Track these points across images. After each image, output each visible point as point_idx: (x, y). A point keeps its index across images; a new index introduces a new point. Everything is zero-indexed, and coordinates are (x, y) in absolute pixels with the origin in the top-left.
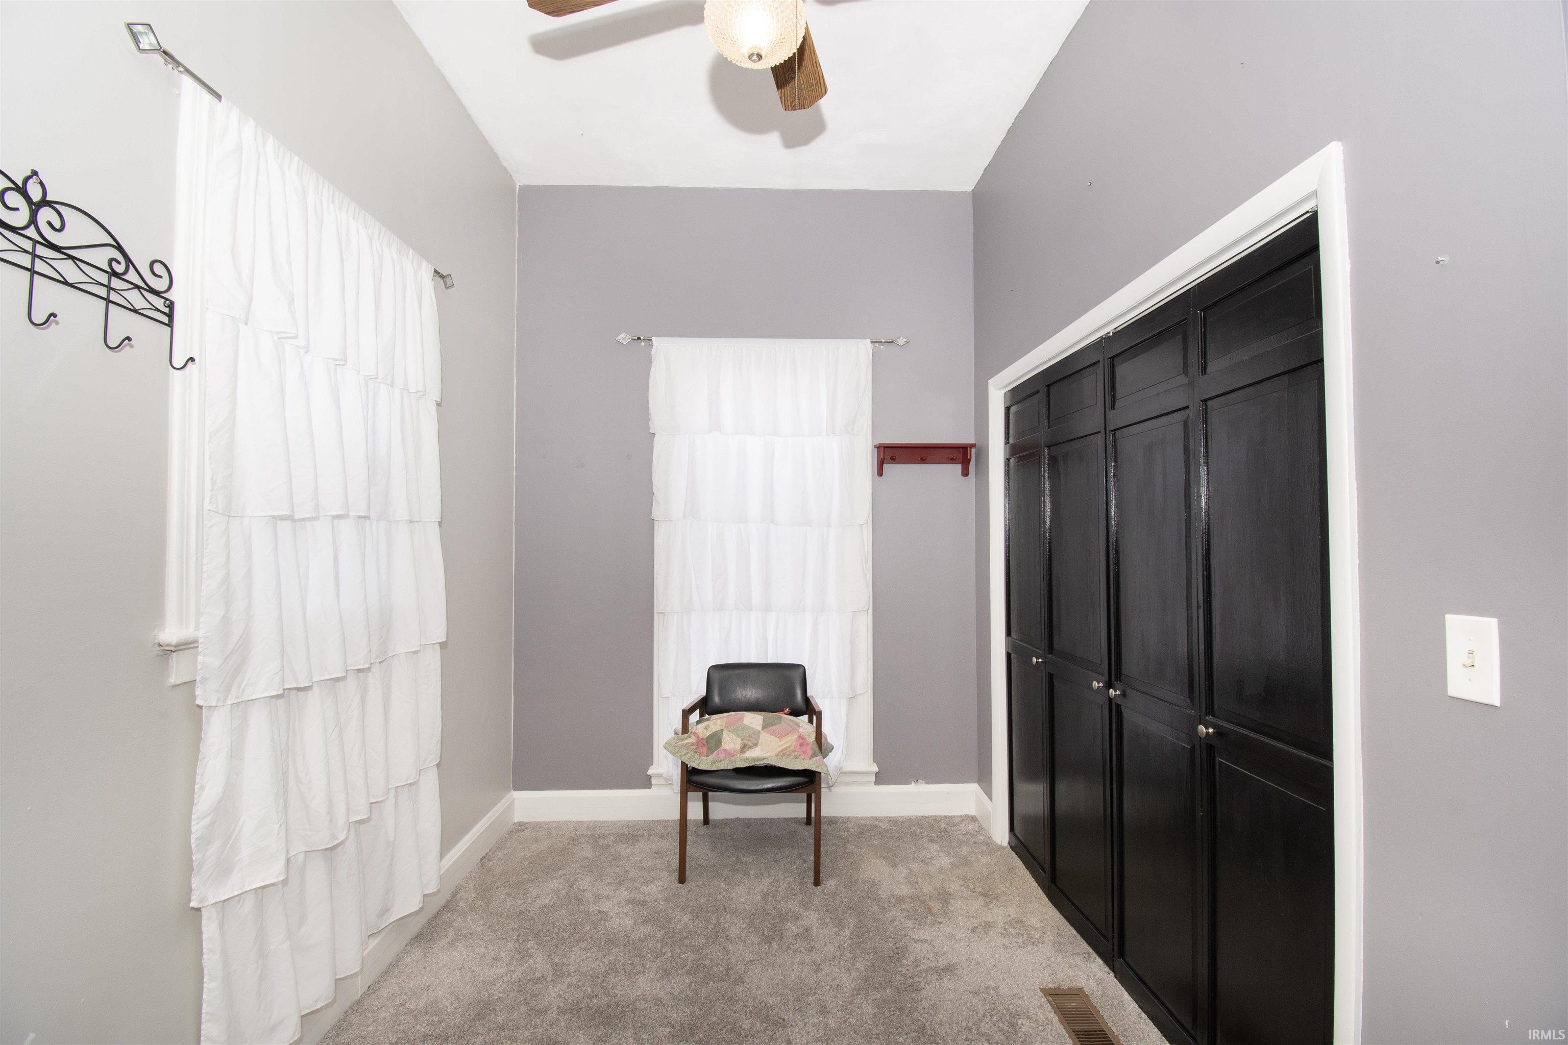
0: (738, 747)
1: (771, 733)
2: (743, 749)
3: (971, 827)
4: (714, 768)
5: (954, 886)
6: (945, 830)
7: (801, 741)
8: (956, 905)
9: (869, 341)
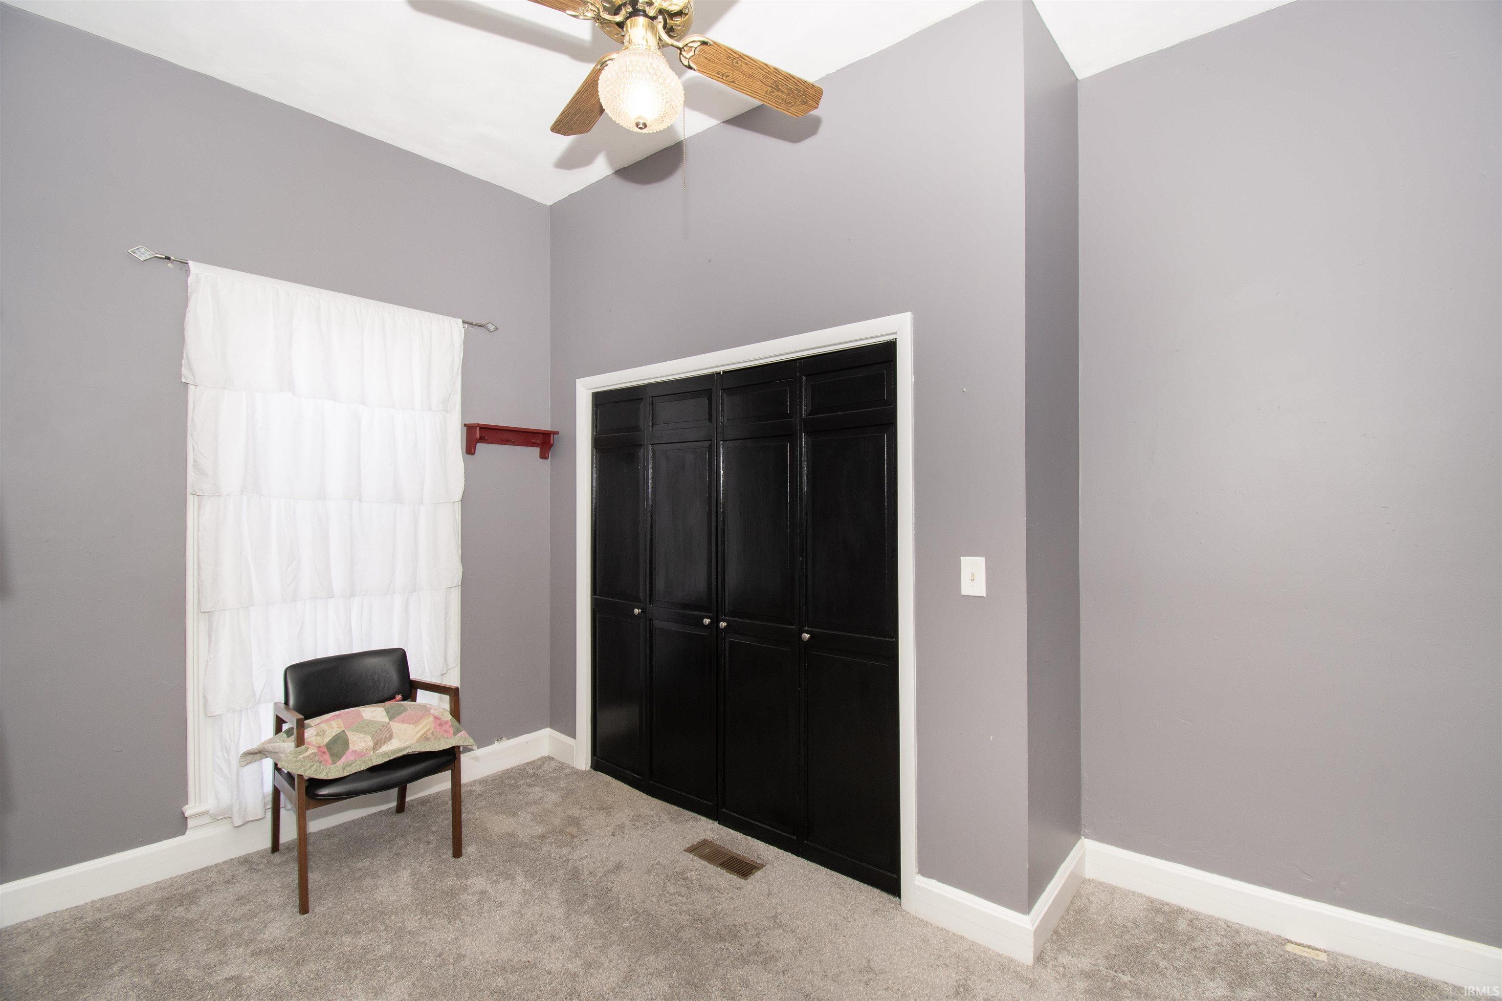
0: (371, 744)
1: (403, 722)
2: (377, 745)
3: (553, 764)
4: (346, 774)
5: (575, 812)
6: (535, 774)
7: (438, 722)
8: (588, 824)
9: (461, 321)
